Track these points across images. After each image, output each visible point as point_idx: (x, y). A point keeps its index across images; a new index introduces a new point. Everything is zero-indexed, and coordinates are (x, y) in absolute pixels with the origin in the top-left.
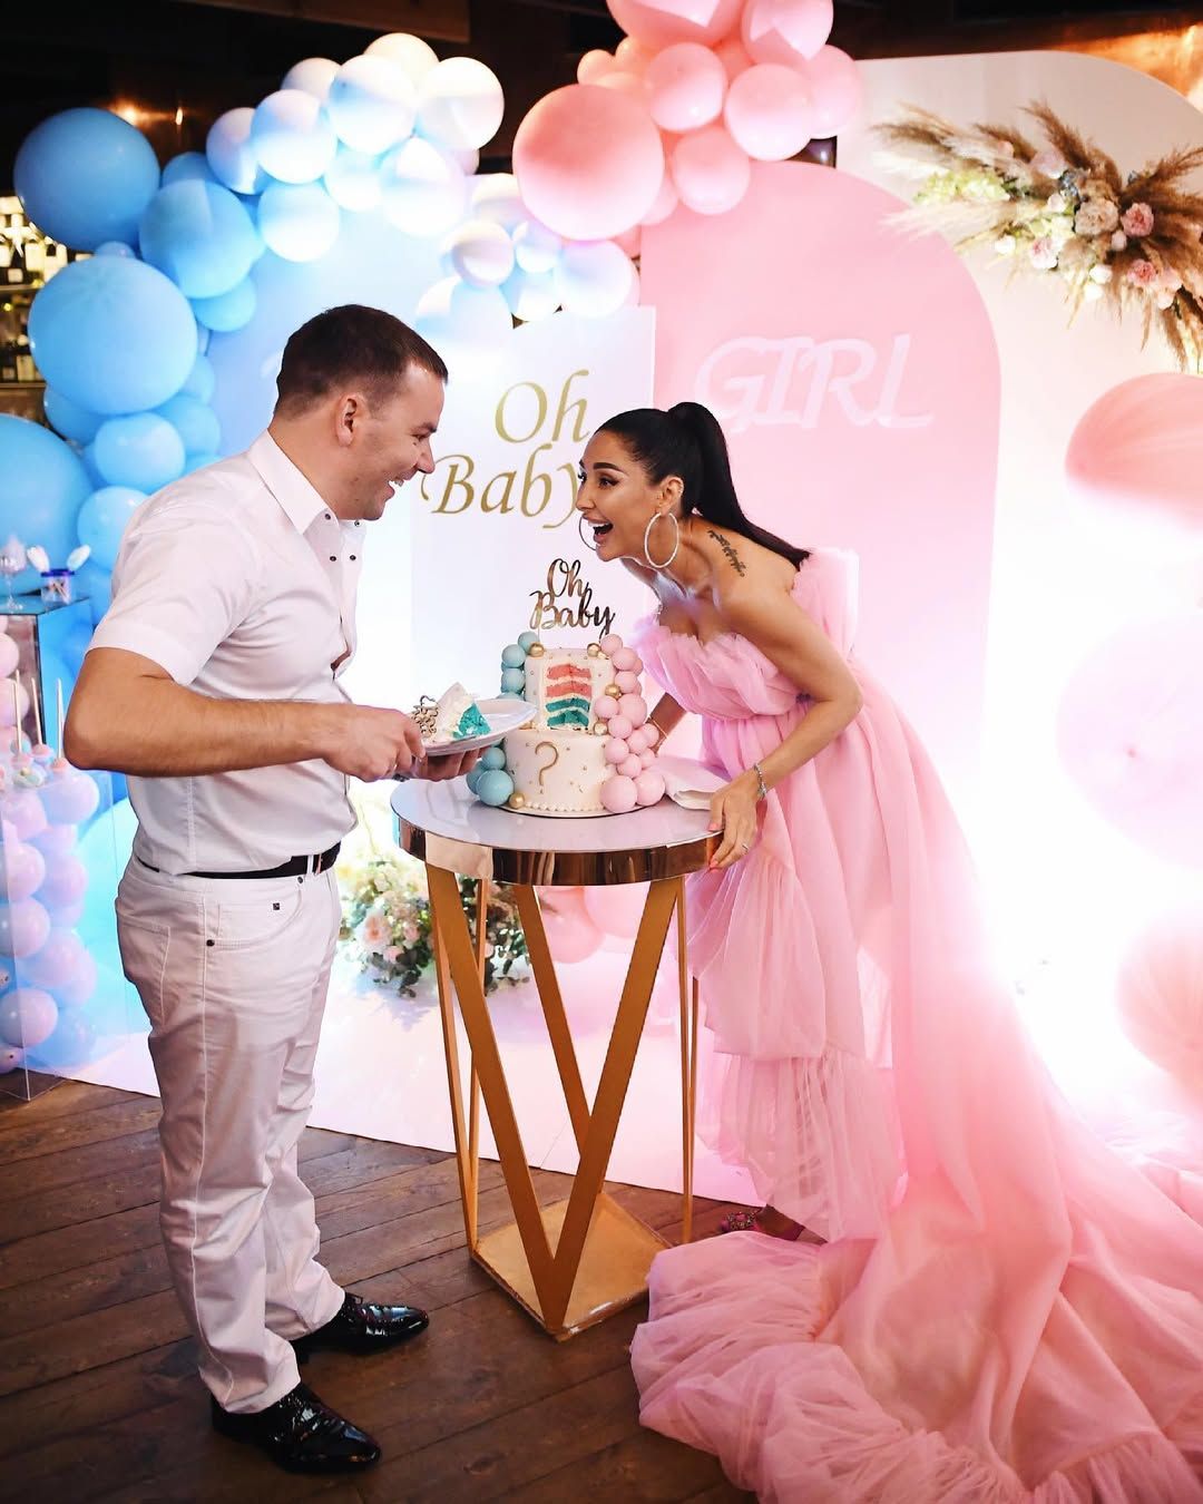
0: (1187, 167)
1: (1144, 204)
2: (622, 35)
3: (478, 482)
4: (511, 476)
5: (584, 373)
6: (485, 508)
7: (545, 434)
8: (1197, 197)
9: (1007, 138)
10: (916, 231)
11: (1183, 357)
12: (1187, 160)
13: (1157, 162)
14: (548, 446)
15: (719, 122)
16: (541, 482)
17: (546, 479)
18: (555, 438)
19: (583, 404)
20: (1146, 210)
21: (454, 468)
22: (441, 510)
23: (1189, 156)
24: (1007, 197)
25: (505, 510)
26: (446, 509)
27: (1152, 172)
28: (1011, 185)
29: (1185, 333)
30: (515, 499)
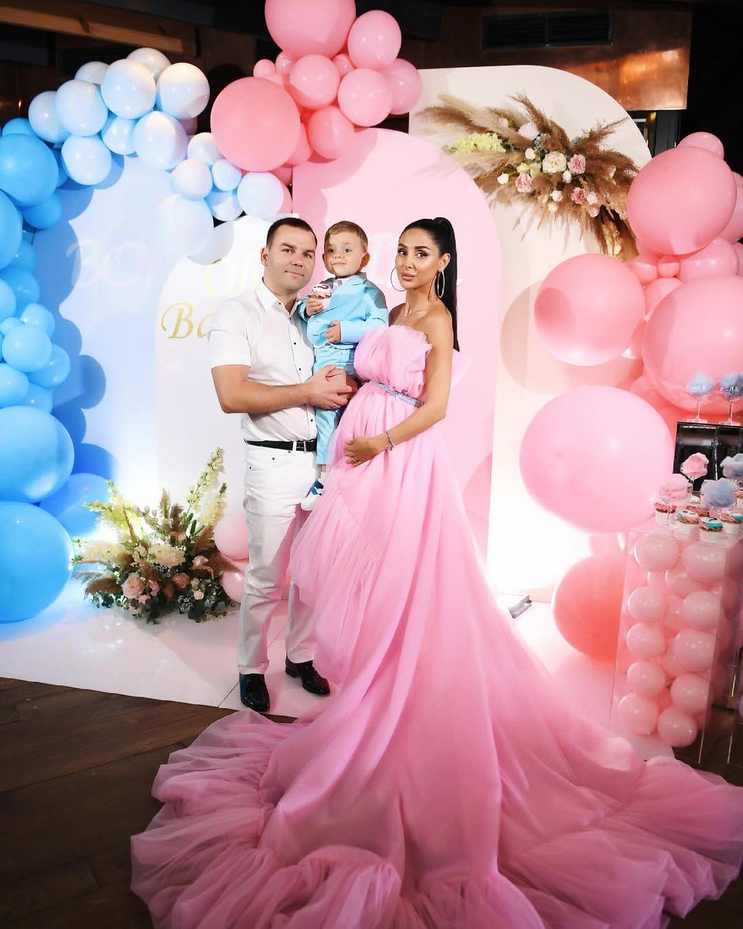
0: (606, 134)
1: (580, 155)
2: (279, 51)
3: (195, 319)
6: (200, 335)
8: (613, 151)
9: (505, 116)
11: (604, 246)
12: (606, 130)
13: (589, 131)
15: (335, 102)
20: (582, 158)
22: (174, 336)
23: (607, 127)
24: (505, 150)
26: (177, 336)
27: (587, 136)
28: (506, 143)
29: (606, 231)
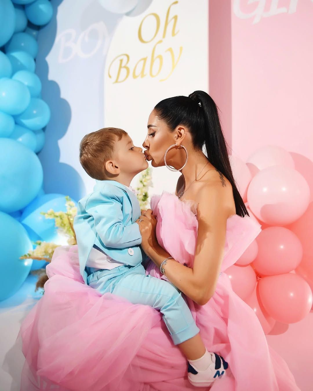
3: (131, 66)
4: (145, 59)
5: (176, 2)
6: (135, 77)
7: (159, 36)
14: (160, 42)
16: (158, 60)
17: (160, 57)
18: (164, 37)
19: (176, 18)
21: (122, 61)
22: (117, 81)
25: (143, 76)
26: (119, 80)
30: (147, 71)
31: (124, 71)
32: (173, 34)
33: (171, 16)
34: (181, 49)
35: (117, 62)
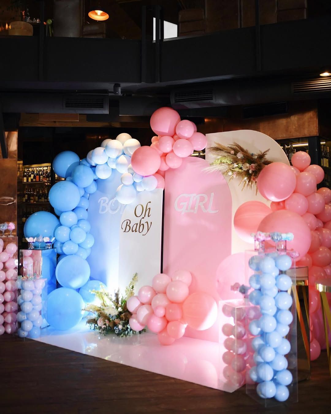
3: (131, 225)
4: (137, 224)
5: (150, 202)
6: (133, 231)
7: (143, 216)
10: (209, 171)
14: (143, 218)
15: (172, 151)
16: (142, 226)
17: (143, 225)
18: (145, 216)
19: (150, 209)
21: (127, 222)
22: (125, 231)
25: (136, 231)
30: (137, 230)
31: (128, 227)
32: (149, 216)
33: (148, 208)
34: (151, 223)
35: (125, 223)
